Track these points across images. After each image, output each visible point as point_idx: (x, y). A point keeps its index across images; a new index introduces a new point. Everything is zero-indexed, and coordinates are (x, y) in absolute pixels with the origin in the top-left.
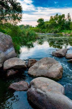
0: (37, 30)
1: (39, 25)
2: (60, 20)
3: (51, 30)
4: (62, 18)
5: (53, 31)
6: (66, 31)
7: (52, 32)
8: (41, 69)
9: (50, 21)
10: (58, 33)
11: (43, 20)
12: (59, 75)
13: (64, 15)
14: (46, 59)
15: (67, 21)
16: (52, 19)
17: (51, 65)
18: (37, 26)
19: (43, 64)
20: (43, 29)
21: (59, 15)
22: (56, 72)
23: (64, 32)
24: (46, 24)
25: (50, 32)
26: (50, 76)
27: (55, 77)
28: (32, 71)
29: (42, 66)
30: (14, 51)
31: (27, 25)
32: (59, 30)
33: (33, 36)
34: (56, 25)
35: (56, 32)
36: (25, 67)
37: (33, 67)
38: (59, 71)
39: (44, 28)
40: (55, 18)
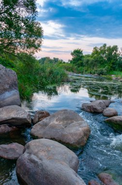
0: (70, 68)
1: (74, 60)
2: (110, 54)
3: (93, 69)
4: (113, 51)
5: (96, 71)
6: (119, 73)
7: (94, 73)
8: (53, 127)
9: (93, 54)
10: (105, 75)
11: (82, 52)
12: (81, 141)
13: (116, 46)
14: (63, 112)
15: (120, 56)
16: (96, 51)
17: (69, 122)
18: (71, 62)
19: (57, 120)
20: (81, 67)
21: (107, 46)
22: (76, 134)
23: (115, 74)
24: (85, 60)
25: (91, 73)
26: (64, 141)
27: (72, 143)
28: (38, 129)
29: (54, 122)
30: (17, 96)
31: (54, 58)
32: (106, 71)
33: (59, 77)
34: (102, 63)
35: (102, 73)
36: (29, 123)
37: (40, 122)
38: (82, 134)
39: (82, 65)
40: (101, 51)
